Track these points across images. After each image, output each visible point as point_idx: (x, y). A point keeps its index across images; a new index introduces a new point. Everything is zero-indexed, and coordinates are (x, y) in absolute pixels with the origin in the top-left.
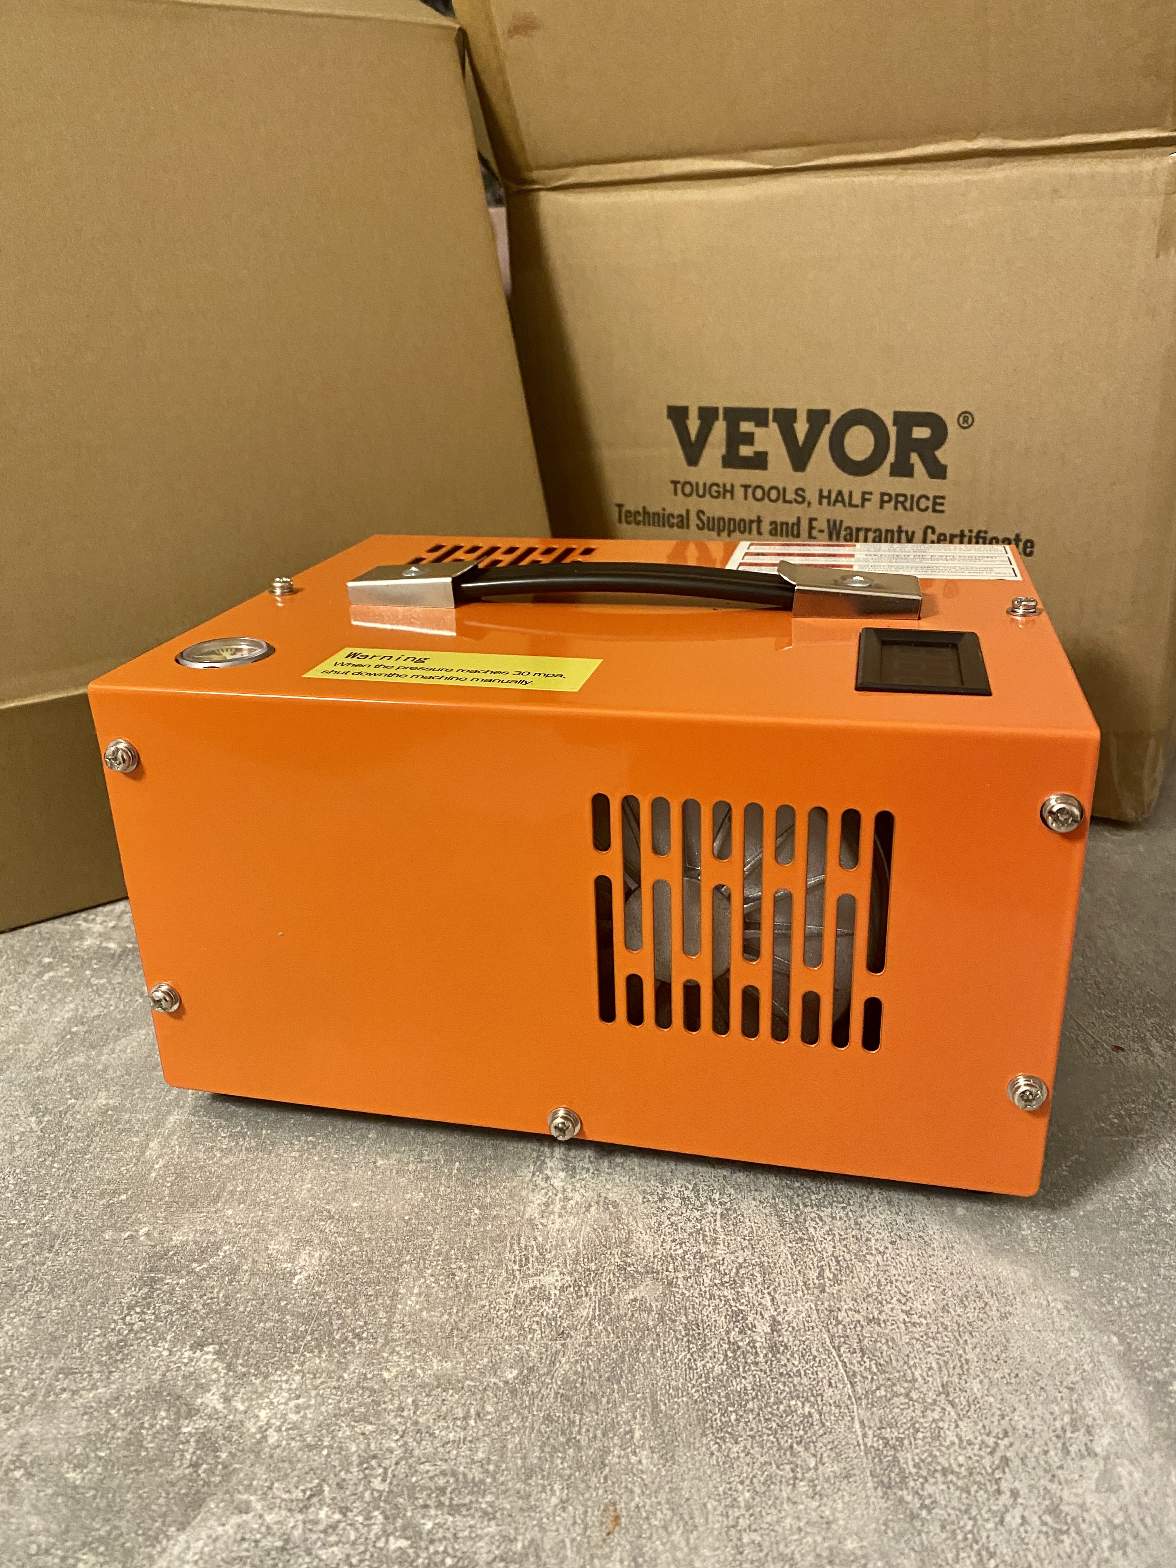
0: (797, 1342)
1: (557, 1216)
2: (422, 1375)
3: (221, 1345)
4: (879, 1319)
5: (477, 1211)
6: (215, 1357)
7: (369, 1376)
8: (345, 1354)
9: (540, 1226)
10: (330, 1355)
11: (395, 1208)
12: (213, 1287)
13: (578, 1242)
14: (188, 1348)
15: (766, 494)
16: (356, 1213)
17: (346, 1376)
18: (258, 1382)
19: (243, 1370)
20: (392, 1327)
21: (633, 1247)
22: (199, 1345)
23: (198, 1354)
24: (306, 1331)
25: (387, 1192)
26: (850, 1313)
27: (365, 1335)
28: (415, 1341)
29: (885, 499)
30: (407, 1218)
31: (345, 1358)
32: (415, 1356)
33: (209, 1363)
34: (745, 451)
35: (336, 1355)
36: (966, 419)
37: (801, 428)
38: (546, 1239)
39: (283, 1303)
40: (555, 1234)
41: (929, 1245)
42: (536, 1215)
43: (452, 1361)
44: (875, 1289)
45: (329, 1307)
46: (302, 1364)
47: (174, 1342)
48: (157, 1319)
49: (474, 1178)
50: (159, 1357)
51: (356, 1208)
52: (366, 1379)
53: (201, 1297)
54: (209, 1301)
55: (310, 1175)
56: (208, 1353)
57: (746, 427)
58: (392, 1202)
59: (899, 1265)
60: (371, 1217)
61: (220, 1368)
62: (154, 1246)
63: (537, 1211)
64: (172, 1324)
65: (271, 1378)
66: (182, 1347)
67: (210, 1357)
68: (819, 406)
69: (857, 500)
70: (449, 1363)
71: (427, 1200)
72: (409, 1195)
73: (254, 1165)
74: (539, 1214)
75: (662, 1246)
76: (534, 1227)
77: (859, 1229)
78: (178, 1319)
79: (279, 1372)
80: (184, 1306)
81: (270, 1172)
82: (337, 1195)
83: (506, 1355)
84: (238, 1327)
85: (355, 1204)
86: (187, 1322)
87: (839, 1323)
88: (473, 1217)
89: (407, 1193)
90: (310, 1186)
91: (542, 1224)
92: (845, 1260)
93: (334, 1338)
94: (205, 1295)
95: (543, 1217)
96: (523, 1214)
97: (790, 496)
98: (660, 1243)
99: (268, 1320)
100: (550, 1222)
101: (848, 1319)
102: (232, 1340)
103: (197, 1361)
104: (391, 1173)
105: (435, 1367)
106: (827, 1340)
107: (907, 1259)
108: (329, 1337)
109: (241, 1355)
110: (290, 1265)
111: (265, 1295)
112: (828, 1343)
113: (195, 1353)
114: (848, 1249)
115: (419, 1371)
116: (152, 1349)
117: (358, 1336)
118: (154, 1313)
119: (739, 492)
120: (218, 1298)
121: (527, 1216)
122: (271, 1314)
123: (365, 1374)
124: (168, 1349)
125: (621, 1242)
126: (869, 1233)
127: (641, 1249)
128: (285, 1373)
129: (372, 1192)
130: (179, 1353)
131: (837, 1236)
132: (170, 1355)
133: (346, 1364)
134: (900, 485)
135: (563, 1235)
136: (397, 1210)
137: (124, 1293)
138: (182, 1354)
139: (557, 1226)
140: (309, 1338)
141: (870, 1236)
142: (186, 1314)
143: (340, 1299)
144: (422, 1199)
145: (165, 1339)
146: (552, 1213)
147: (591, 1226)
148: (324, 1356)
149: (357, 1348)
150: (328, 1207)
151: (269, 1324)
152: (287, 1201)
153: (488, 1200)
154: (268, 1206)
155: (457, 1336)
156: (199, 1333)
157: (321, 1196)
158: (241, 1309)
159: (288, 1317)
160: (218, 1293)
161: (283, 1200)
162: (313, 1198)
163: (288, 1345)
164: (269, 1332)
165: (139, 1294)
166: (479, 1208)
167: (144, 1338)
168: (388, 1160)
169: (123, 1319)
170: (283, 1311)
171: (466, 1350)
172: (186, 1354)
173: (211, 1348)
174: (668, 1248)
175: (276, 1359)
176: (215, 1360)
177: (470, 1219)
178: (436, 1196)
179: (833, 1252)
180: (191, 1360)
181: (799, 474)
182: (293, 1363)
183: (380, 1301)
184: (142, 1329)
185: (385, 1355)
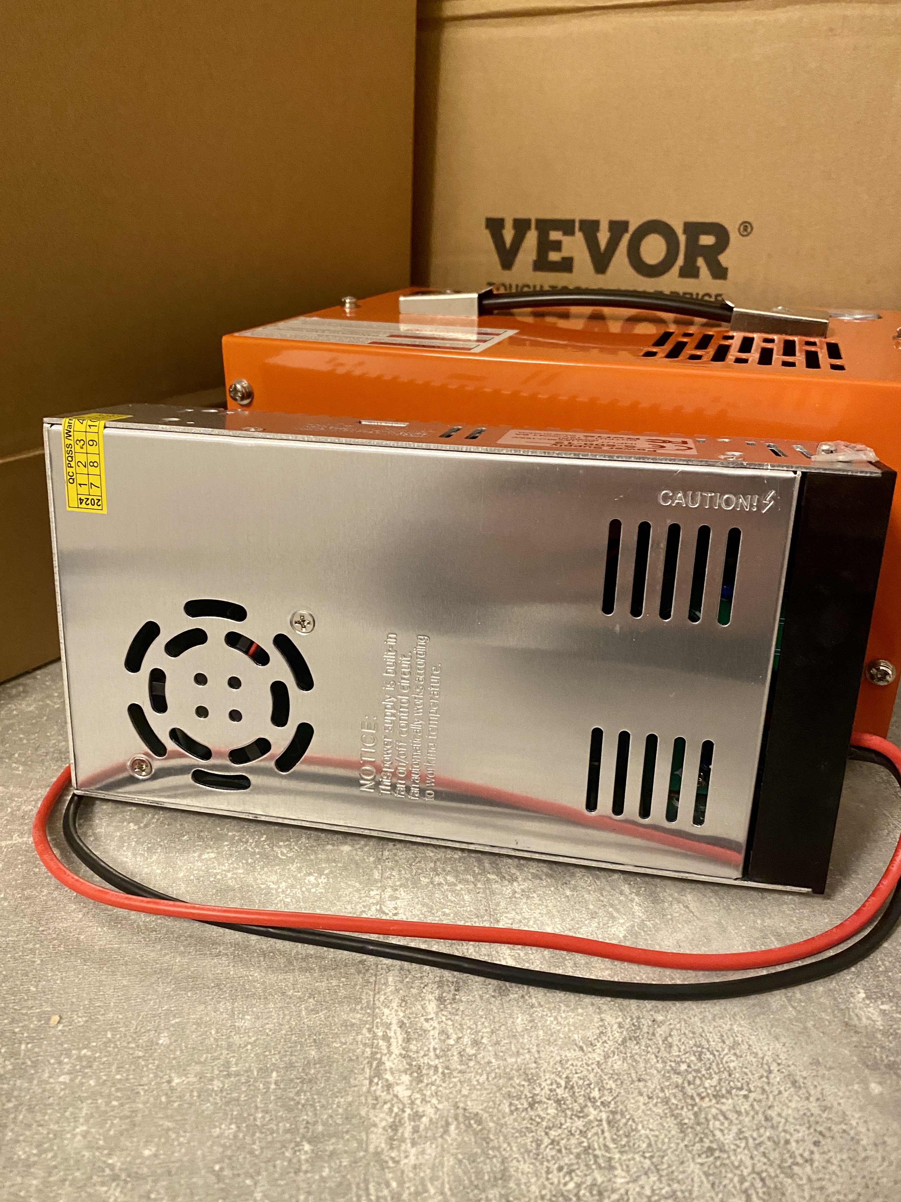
1: (409, 1145)
5: (307, 1147)
9: (391, 1164)
11: (199, 1153)
13: (443, 1184)
16: (148, 1167)
21: (512, 1185)
25: (188, 1127)
30: (217, 1167)
38: (401, 1184)
40: (411, 1175)
42: (383, 1145)
51: (148, 1158)
55: (84, 1111)
58: (196, 1143)
60: (169, 1173)
63: (384, 1138)
71: (241, 1135)
72: (218, 1129)
73: (9, 1101)
74: (386, 1143)
75: (548, 1179)
76: (383, 1165)
77: (772, 1127)
81: (31, 1110)
82: (122, 1139)
85: (147, 1153)
88: (303, 1157)
89: (215, 1127)
90: (85, 1128)
91: (392, 1159)
95: (392, 1148)
96: (367, 1145)
98: (544, 1175)
100: (402, 1155)
104: (192, 1096)
107: (840, 1166)
121: (371, 1149)
125: (496, 1179)
126: (785, 1131)
127: (523, 1187)
129: (169, 1129)
135: (422, 1174)
136: (204, 1157)
139: (412, 1160)
141: (788, 1137)
144: (235, 1137)
146: (403, 1140)
147: (455, 1155)
150: (110, 1161)
152: (54, 1157)
153: (320, 1128)
154: (29, 1166)
157: (101, 1142)
161: (50, 1155)
162: (89, 1147)
166: (309, 1142)
174: (556, 1181)
177: (299, 1161)
178: (252, 1128)
181: (600, 276)
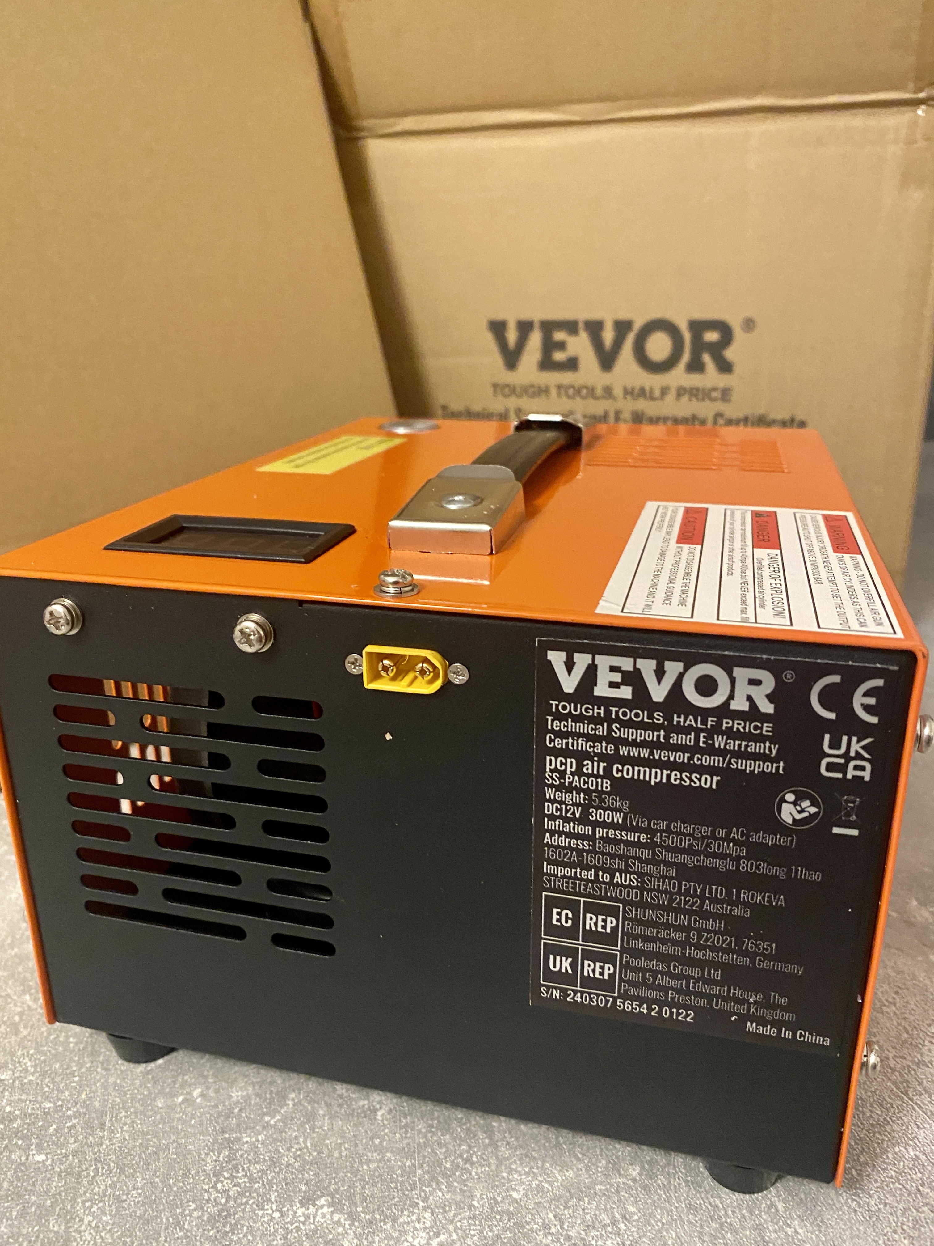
3: (332, 1196)
6: (332, 1209)
7: (499, 1199)
8: (465, 1181)
10: (449, 1185)
12: (296, 1137)
14: (298, 1205)
15: (578, 392)
17: (475, 1203)
18: (388, 1226)
19: (367, 1217)
20: (497, 1146)
22: (308, 1200)
23: (312, 1209)
24: (414, 1165)
27: (474, 1159)
28: (527, 1156)
29: (681, 392)
31: (466, 1185)
33: (328, 1216)
34: (559, 356)
35: (456, 1184)
36: (749, 324)
37: (608, 336)
39: (377, 1142)
45: (425, 1137)
46: (425, 1200)
47: (281, 1202)
48: (252, 1180)
50: (271, 1220)
52: (497, 1202)
53: (289, 1150)
54: (298, 1153)
56: (322, 1207)
57: (559, 336)
61: (342, 1220)
62: (215, 1106)
64: (270, 1183)
65: (401, 1220)
66: (291, 1206)
67: (325, 1210)
68: (623, 316)
69: (657, 393)
78: (273, 1177)
79: (406, 1213)
80: (274, 1163)
84: (342, 1174)
86: (285, 1179)
93: (445, 1168)
94: (292, 1147)
97: (599, 392)
99: (369, 1162)
102: (342, 1188)
103: (314, 1218)
108: (440, 1168)
109: (358, 1202)
111: (354, 1136)
113: (308, 1209)
116: (260, 1213)
117: (468, 1161)
118: (246, 1175)
119: (554, 392)
120: (306, 1147)
122: (369, 1154)
123: (495, 1199)
124: (277, 1210)
128: (413, 1213)
130: (291, 1213)
132: (282, 1216)
133: (470, 1191)
134: (694, 380)
137: (203, 1160)
138: (295, 1213)
140: (419, 1172)
142: (281, 1170)
143: (433, 1127)
145: (269, 1200)
148: (443, 1187)
149: (474, 1174)
151: (373, 1166)
156: (303, 1188)
158: (336, 1154)
159: (388, 1155)
160: (305, 1142)
163: (402, 1183)
164: (377, 1174)
165: (221, 1159)
167: (246, 1203)
169: (215, 1187)
170: (380, 1149)
172: (300, 1212)
173: (323, 1201)
175: (396, 1199)
176: (332, 1213)
180: (307, 1217)
181: (607, 374)
182: (416, 1201)
183: (473, 1123)
184: (240, 1194)
185: (505, 1175)
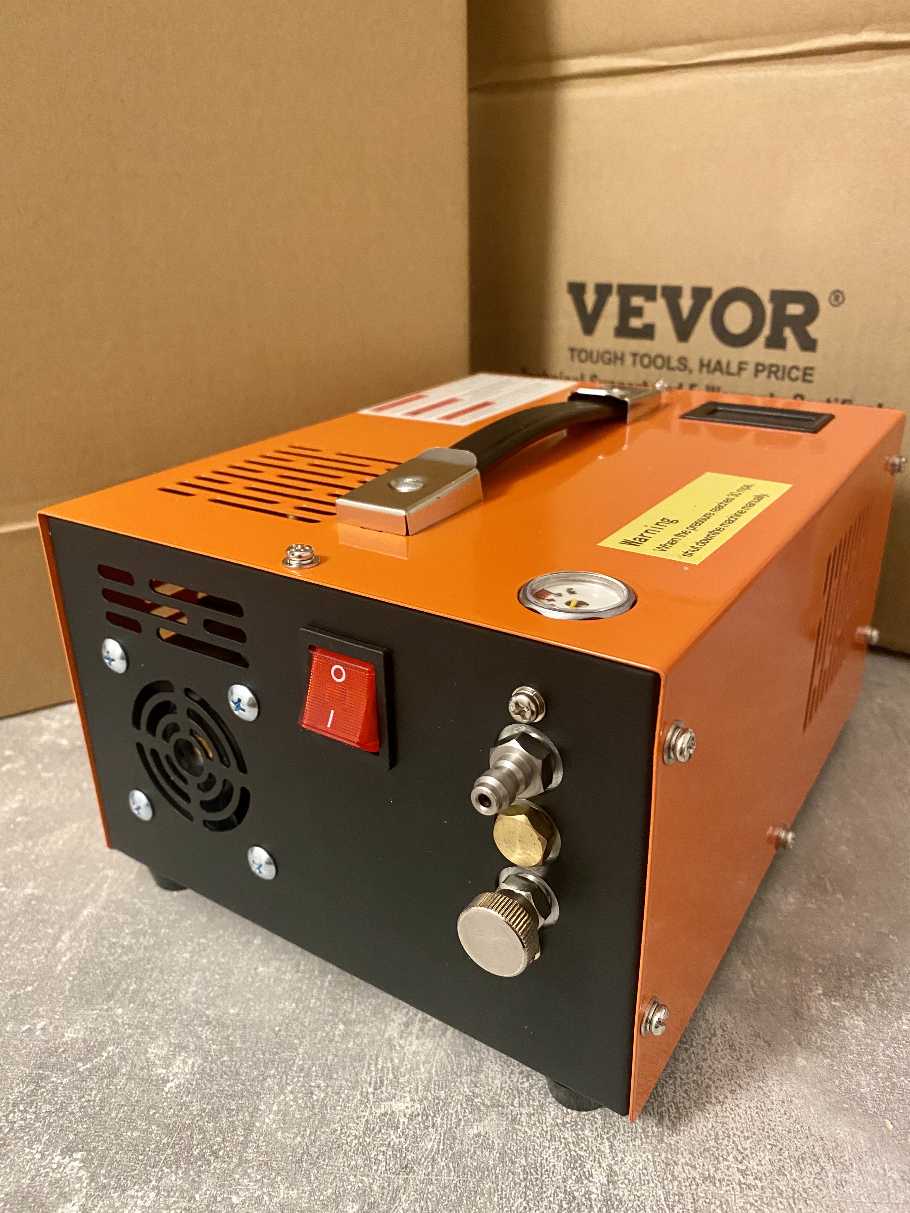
0: (632, 1197)
1: (414, 1038)
2: (268, 1203)
3: (89, 1152)
4: (714, 1177)
5: (341, 1027)
6: (81, 1165)
7: (219, 1199)
8: (200, 1172)
9: (398, 1048)
10: (186, 1173)
11: (267, 1017)
12: (92, 1089)
13: (432, 1066)
14: (59, 1152)
15: (653, 362)
16: (232, 1020)
17: (197, 1196)
18: (115, 1195)
19: (105, 1181)
20: (248, 1146)
21: (482, 1076)
22: (68, 1151)
23: (67, 1159)
24: (168, 1143)
25: (263, 1000)
26: (686, 1168)
27: (221, 1153)
28: (266, 1164)
29: (759, 368)
30: (277, 1029)
31: (199, 1176)
32: (265, 1180)
33: (75, 1171)
34: (635, 323)
35: (192, 1173)
36: (837, 297)
37: (686, 303)
38: (402, 1061)
39: (152, 1112)
40: (410, 1057)
41: (768, 1097)
42: (395, 1035)
43: (298, 1189)
44: (712, 1143)
45: (193, 1120)
46: (159, 1179)
47: (47, 1146)
48: (37, 1118)
49: (343, 992)
50: (31, 1160)
51: (233, 1015)
52: (215, 1201)
53: (80, 1099)
54: (86, 1104)
55: (196, 978)
56: (76, 1159)
57: (637, 301)
58: (266, 1011)
59: (738, 1118)
60: (245, 1026)
61: (84, 1177)
62: (47, 1042)
63: (397, 1030)
64: (49, 1125)
65: (129, 1193)
66: (53, 1151)
67: (77, 1164)
68: (703, 283)
69: (734, 368)
70: (295, 1191)
71: (297, 1011)
72: (282, 1005)
73: (149, 964)
74: (398, 1034)
75: (510, 1077)
76: (392, 1047)
77: (701, 1074)
78: (55, 1121)
79: (136, 1187)
80: (63, 1107)
81: (161, 972)
82: (218, 1000)
83: (349, 1187)
84: (107, 1134)
85: (232, 1011)
86: (62, 1125)
87: (675, 1178)
88: (337, 1033)
89: (281, 1003)
90: (195, 989)
91: (401, 1046)
92: (685, 1108)
93: (192, 1154)
94: (83, 1097)
95: (401, 1037)
96: (384, 1033)
97: (674, 363)
98: (508, 1074)
99: (135, 1128)
100: (408, 1043)
101: (684, 1175)
102: (100, 1148)
103: (65, 1168)
104: (269, 980)
105: (282, 1195)
106: (662, 1196)
107: (746, 1111)
108: (188, 1153)
109: (105, 1165)
110: (164, 1071)
111: (137, 1101)
112: (662, 1200)
113: (64, 1159)
114: (688, 1095)
115: (266, 1198)
116: (27, 1150)
117: (214, 1153)
118: (35, 1113)
119: (629, 359)
120: (94, 1101)
121: (387, 1035)
122: (139, 1122)
123: (215, 1197)
124: (41, 1152)
125: (471, 1071)
126: (710, 1079)
127: (490, 1079)
128: (142, 1189)
129: (249, 999)
130: (50, 1158)
131: (679, 1080)
132: (41, 1158)
133: (199, 1183)
134: (775, 356)
135: (418, 1058)
136: (269, 1020)
137: (12, 1089)
138: (53, 1159)
139: (414, 1048)
140: (169, 1151)
141: (711, 1083)
142: (63, 1116)
143: (204, 1111)
144: (294, 1012)
145: (40, 1141)
146: (411, 1033)
147: (445, 1051)
148: (180, 1172)
149: (212, 1167)
150: (207, 1012)
151: (136, 1134)
152: (171, 1004)
153: (353, 1016)
154: (154, 1007)
155: (306, 1161)
156: (71, 1137)
157: (204, 1000)
158: (113, 1115)
159: (154, 1127)
160: (96, 1095)
161: (169, 1002)
162: (196, 1001)
163: (150, 1157)
164: (134, 1143)
165: (25, 1092)
166: (344, 1024)
167: (22, 1138)
168: (268, 968)
169: (7, 1116)
170: (150, 1120)
171: (312, 1178)
172: (57, 1159)
173: (78, 1155)
174: (515, 1080)
175: (136, 1172)
176: (80, 1168)
177: (334, 1034)
178: (306, 1009)
179: (674, 1097)
180: (59, 1165)
181: (682, 345)
182: (151, 1178)
183: (240, 1117)
184: (22, 1128)
185: (237, 1176)
